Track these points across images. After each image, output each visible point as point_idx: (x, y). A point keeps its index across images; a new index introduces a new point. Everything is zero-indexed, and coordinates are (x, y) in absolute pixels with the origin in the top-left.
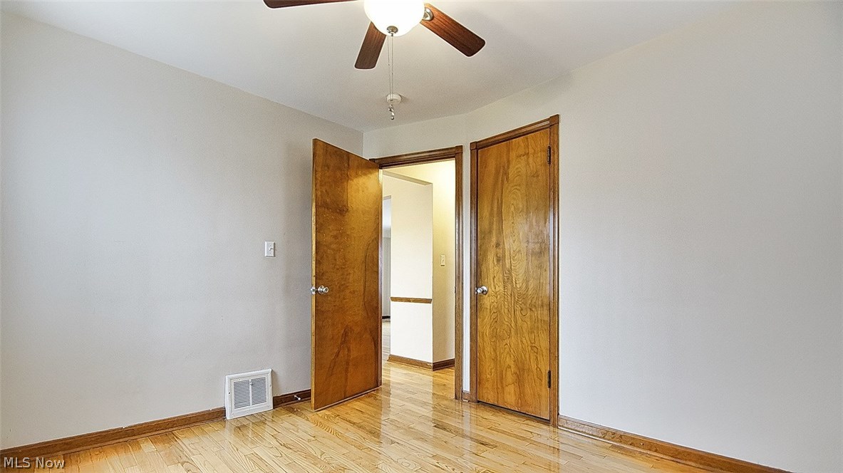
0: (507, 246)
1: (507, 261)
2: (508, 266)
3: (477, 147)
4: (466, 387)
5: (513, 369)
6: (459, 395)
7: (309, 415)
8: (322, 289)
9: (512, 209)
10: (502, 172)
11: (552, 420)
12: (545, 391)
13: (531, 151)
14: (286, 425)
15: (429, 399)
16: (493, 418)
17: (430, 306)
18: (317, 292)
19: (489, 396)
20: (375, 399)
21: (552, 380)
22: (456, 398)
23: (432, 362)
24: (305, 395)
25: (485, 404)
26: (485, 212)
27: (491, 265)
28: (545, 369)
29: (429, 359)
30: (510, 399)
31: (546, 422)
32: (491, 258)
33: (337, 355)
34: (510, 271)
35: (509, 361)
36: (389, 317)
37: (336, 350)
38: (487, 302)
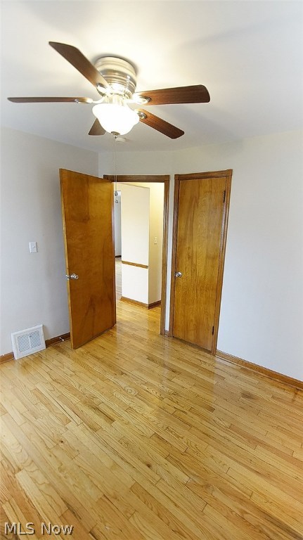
0: (195, 250)
1: (194, 259)
2: (194, 262)
3: (179, 178)
4: (167, 328)
5: (194, 322)
6: (163, 333)
7: (70, 352)
8: (74, 276)
9: (199, 226)
10: (195, 201)
11: (213, 351)
12: (210, 337)
13: (213, 191)
14: (55, 362)
15: (145, 335)
16: (181, 349)
17: (147, 270)
18: (70, 278)
19: (180, 335)
20: (112, 336)
21: (214, 331)
22: (161, 334)
23: (147, 303)
24: (66, 337)
25: (177, 338)
26: (182, 224)
27: (184, 260)
28: (211, 325)
29: (146, 301)
30: (191, 337)
31: (209, 352)
32: (185, 254)
33: (87, 314)
34: (196, 265)
35: (192, 317)
36: (120, 256)
37: (86, 312)
38: (181, 282)
